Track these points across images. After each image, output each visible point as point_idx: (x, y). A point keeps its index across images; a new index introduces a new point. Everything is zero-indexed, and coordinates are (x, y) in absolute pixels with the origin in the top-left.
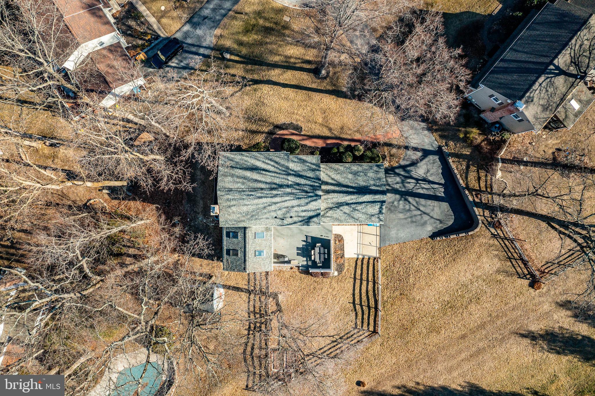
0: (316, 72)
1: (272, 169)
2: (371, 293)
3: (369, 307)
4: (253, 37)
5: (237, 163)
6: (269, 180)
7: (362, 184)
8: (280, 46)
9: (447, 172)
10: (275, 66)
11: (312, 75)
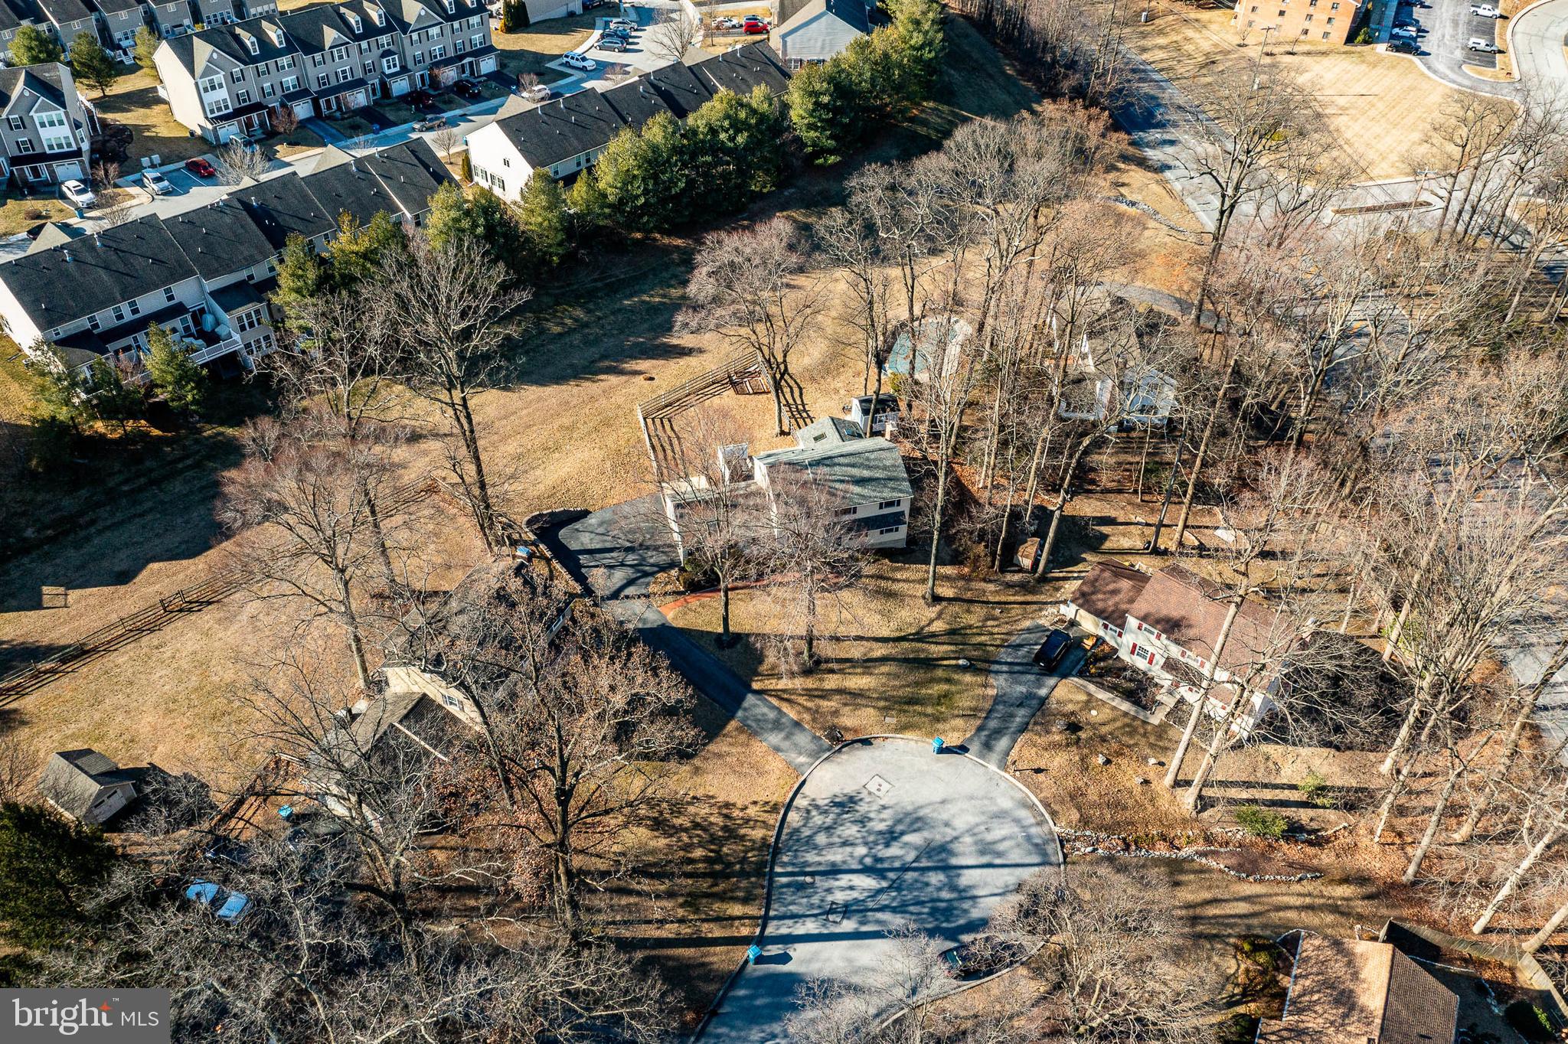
5: (885, 486)
6: (837, 468)
8: (885, 685)
11: (823, 656)
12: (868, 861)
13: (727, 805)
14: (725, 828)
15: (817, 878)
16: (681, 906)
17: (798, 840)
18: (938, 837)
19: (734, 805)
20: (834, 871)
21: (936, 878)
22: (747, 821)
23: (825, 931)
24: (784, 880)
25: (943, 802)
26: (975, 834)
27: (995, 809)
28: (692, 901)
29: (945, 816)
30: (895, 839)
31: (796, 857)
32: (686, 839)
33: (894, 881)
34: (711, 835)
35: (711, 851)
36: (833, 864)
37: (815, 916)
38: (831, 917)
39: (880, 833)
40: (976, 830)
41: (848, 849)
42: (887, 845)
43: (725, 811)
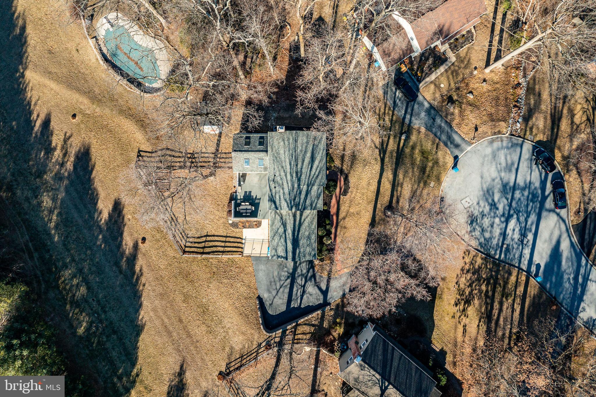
0: (389, 207)
1: (313, 173)
2: (214, 249)
3: (204, 247)
4: (418, 157)
5: (317, 146)
6: (303, 170)
7: (301, 243)
8: (411, 179)
9: (310, 309)
10: (395, 175)
11: (388, 204)
12: (503, 219)
13: (462, 270)
14: (474, 274)
15: (505, 242)
16: (507, 300)
17: (485, 245)
18: (499, 186)
19: (463, 267)
20: (504, 234)
21: (517, 194)
22: (471, 263)
23: (531, 247)
24: (503, 256)
25: (482, 177)
26: (501, 170)
27: (490, 157)
28: (505, 295)
29: (489, 180)
30: (495, 205)
31: (493, 248)
32: (476, 292)
33: (515, 212)
34: (476, 280)
35: (484, 282)
36: (501, 234)
37: (522, 249)
38: (525, 242)
39: (491, 209)
40: (499, 169)
41: (495, 225)
42: (497, 209)
43: (465, 272)
